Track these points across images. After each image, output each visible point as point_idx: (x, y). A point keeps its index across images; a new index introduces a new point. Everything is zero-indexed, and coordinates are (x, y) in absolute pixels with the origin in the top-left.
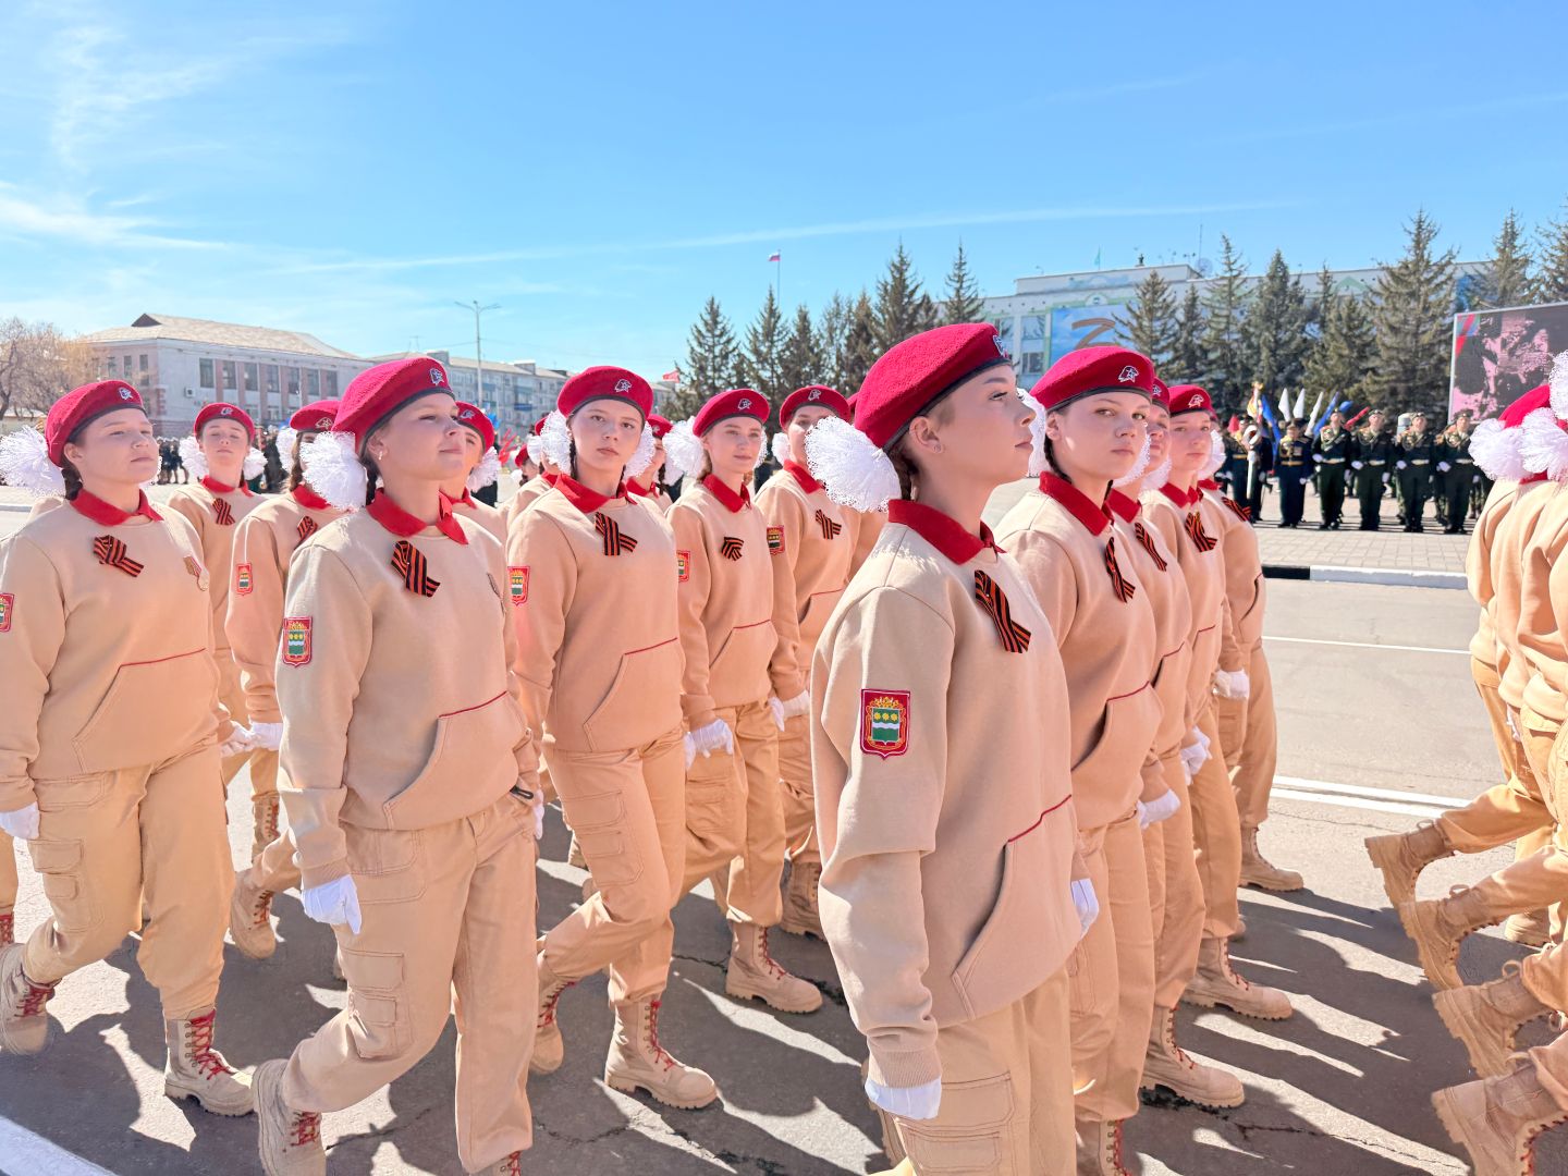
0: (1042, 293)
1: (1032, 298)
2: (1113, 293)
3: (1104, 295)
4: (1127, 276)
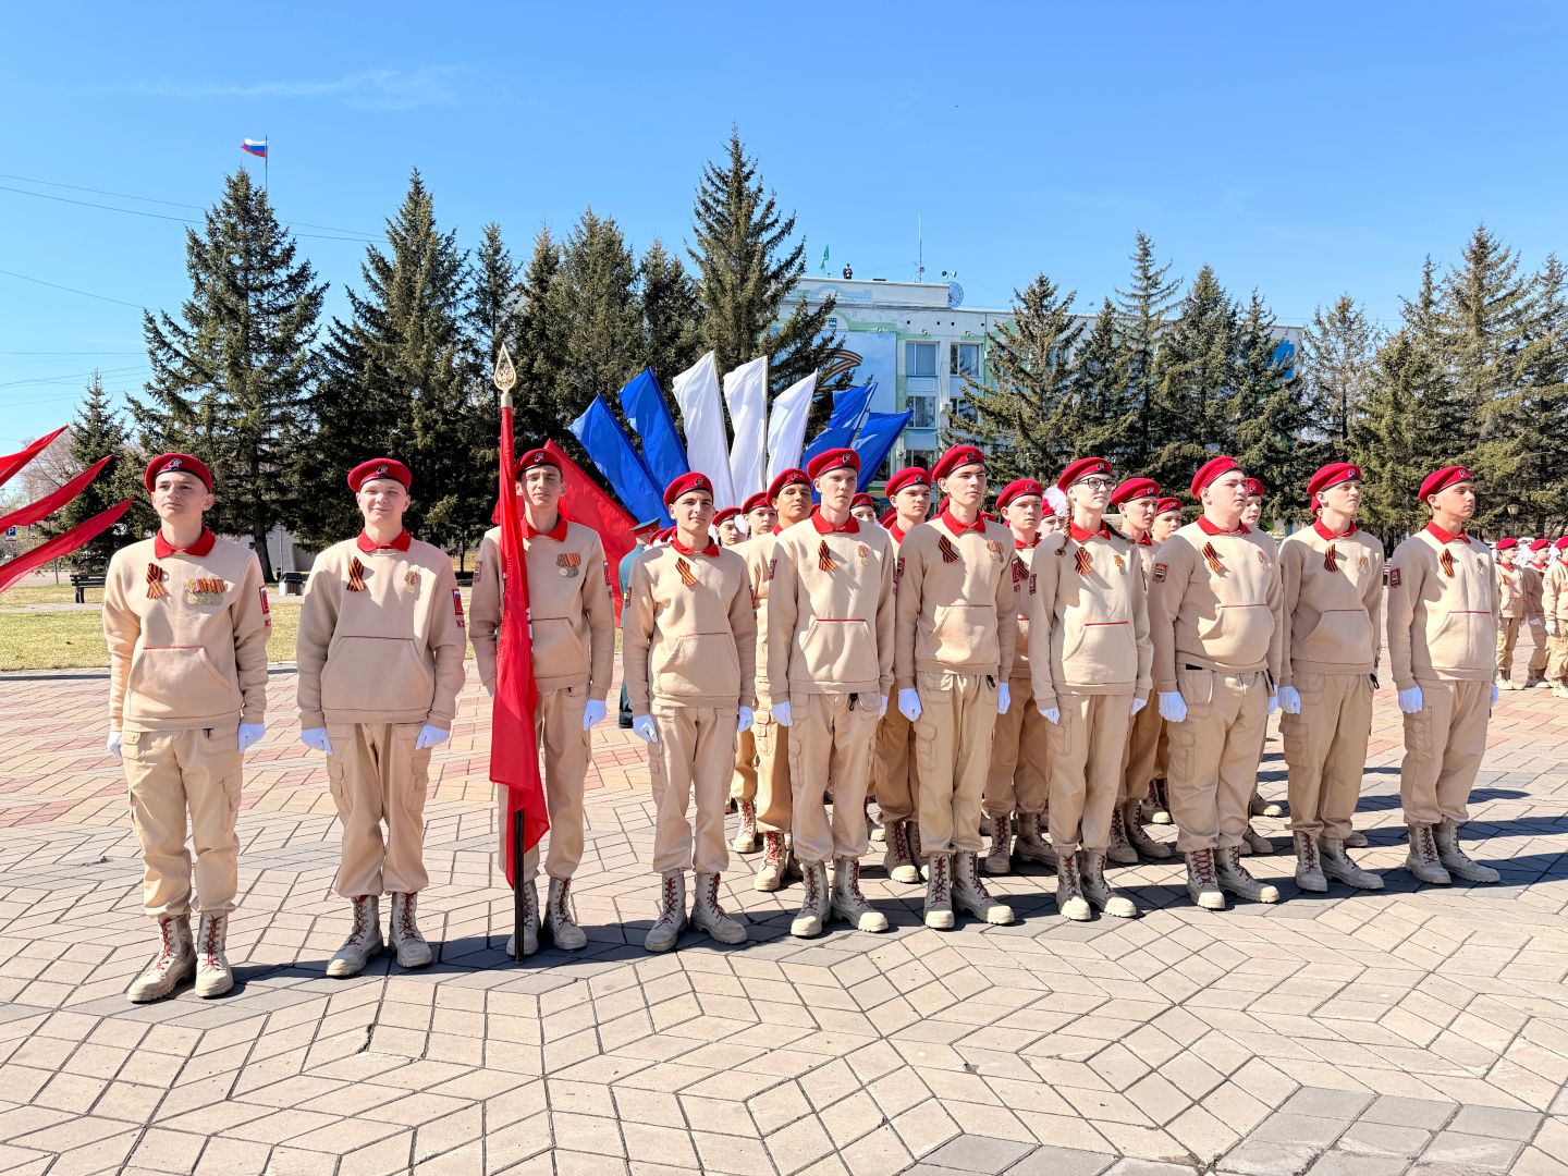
2: (855, 314)
3: (843, 316)
4: (868, 292)
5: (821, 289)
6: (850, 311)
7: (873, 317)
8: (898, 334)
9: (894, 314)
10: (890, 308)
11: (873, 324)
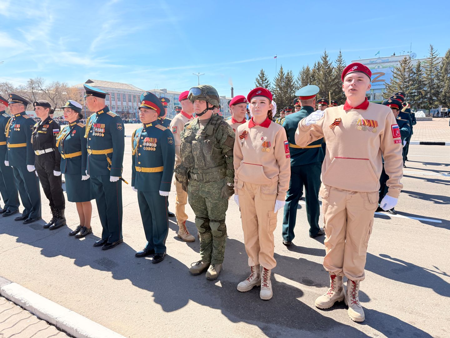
2: (384, 64)
3: (381, 65)
4: (388, 59)
5: (377, 60)
6: (383, 64)
7: (388, 64)
8: (394, 67)
9: (394, 63)
10: (393, 62)
11: (388, 66)
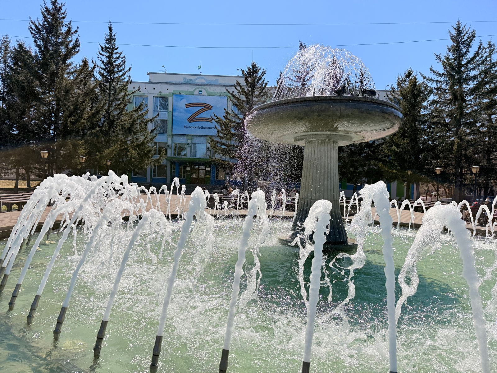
0: (166, 83)
1: (159, 85)
2: (210, 89)
4: (218, 80)
7: (217, 90)
11: (217, 93)
